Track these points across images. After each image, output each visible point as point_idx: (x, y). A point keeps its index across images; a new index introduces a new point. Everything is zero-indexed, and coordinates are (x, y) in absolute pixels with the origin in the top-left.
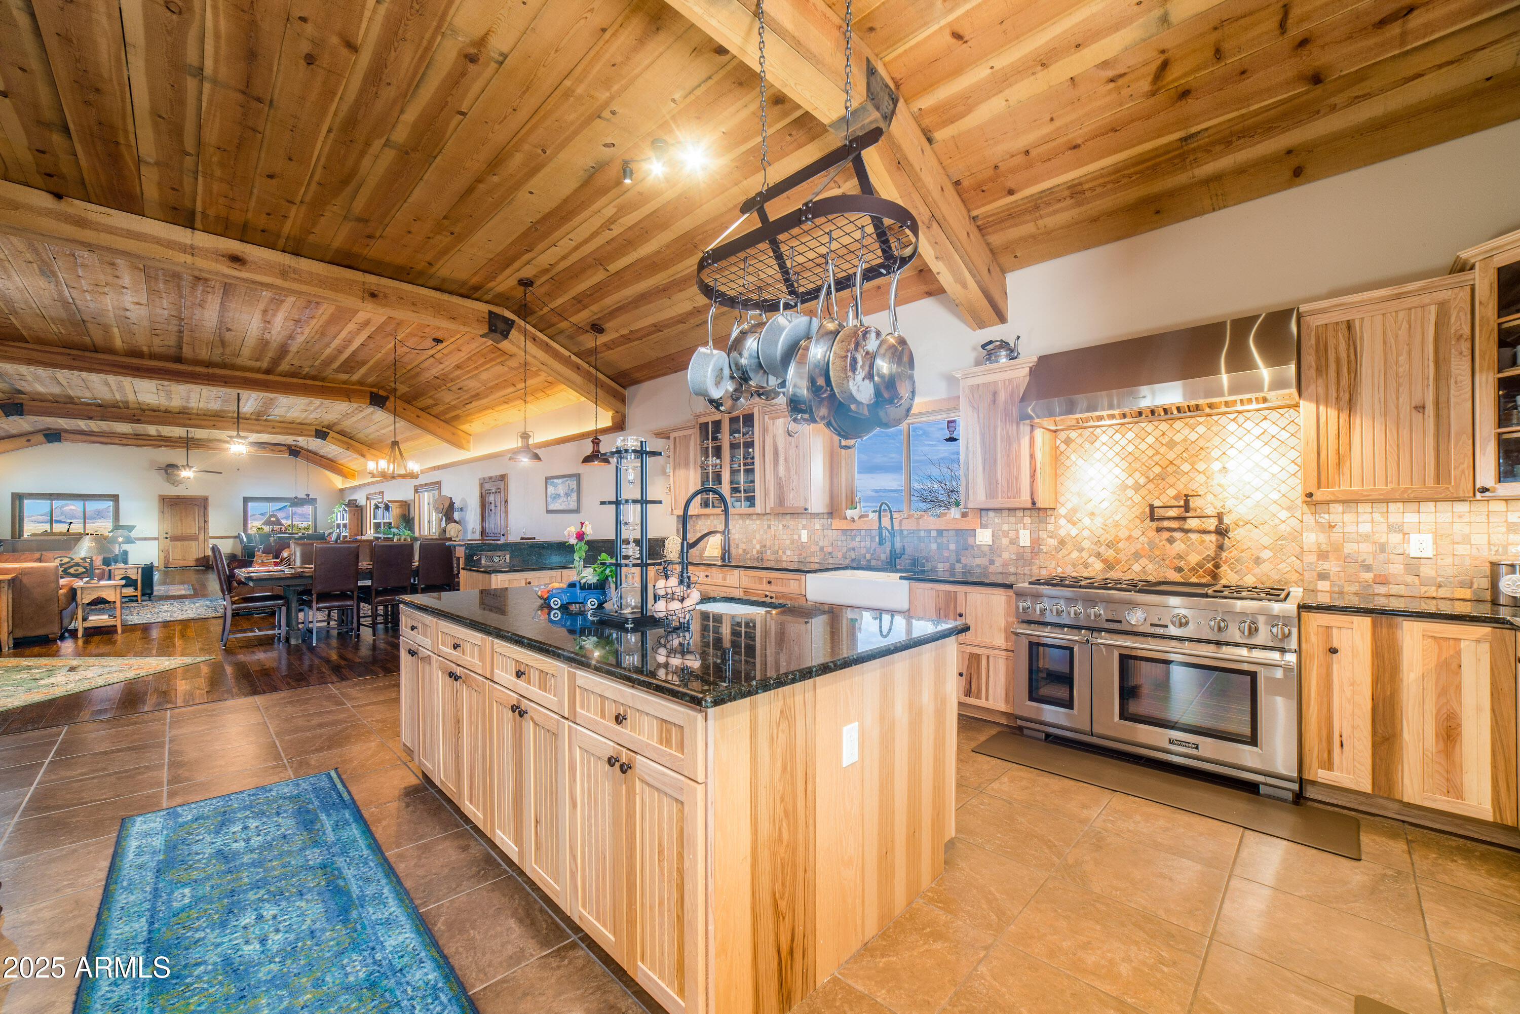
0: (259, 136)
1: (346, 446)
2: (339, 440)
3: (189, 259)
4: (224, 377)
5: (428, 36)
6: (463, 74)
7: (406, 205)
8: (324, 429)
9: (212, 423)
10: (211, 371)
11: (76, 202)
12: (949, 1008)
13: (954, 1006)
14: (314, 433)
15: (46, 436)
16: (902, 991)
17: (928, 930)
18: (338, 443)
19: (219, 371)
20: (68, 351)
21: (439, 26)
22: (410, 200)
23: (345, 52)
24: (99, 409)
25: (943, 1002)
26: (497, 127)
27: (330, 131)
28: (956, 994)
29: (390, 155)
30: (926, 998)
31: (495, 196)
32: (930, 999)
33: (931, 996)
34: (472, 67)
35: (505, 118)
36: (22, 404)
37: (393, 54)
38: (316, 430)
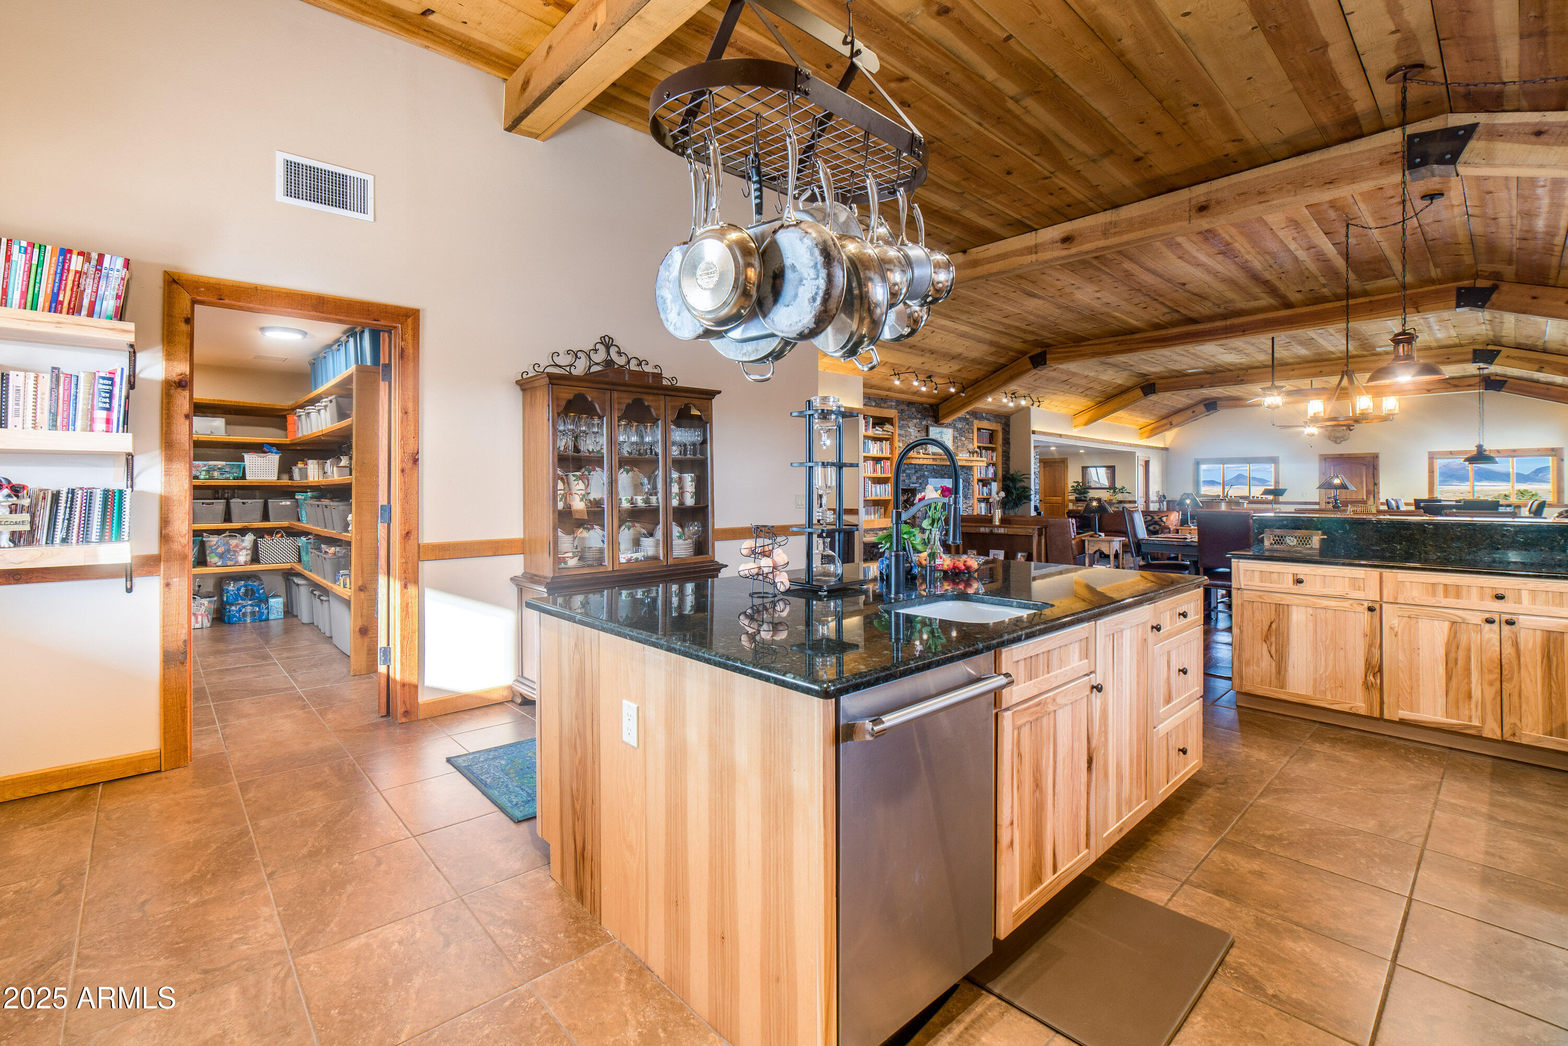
0: (963, 158)
1: (1536, 367)
2: (1521, 359)
3: (1033, 257)
4: (1241, 325)
5: (907, 33)
6: (960, 22)
7: (1111, 120)
8: (1490, 347)
9: (1319, 369)
10: (1228, 322)
11: (973, 250)
12: (543, 1012)
13: (543, 1017)
14: (1470, 356)
15: (1205, 405)
16: (577, 981)
17: (662, 1035)
18: (1517, 362)
19: (1236, 321)
20: (1116, 339)
21: (901, 23)
22: (1106, 114)
23: (905, 84)
24: (1208, 376)
25: (551, 1009)
26: (1044, 17)
27: (980, 124)
28: (558, 1026)
29: (1029, 102)
30: (562, 997)
31: (1159, 50)
32: (558, 1000)
33: (562, 1002)
34: (955, 14)
35: (1035, 7)
36: (1154, 384)
37: (917, 59)
38: (1475, 351)
